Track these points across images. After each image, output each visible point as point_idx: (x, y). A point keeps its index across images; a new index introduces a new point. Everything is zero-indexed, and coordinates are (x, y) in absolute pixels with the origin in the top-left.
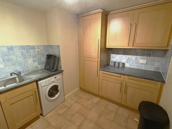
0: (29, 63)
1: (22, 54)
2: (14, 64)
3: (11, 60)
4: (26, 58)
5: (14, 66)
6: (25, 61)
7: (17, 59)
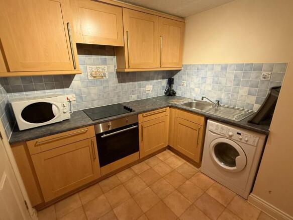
0: (240, 94)
1: (236, 77)
2: (221, 90)
3: (220, 83)
4: (238, 85)
5: (219, 92)
6: (235, 88)
7: (226, 84)
